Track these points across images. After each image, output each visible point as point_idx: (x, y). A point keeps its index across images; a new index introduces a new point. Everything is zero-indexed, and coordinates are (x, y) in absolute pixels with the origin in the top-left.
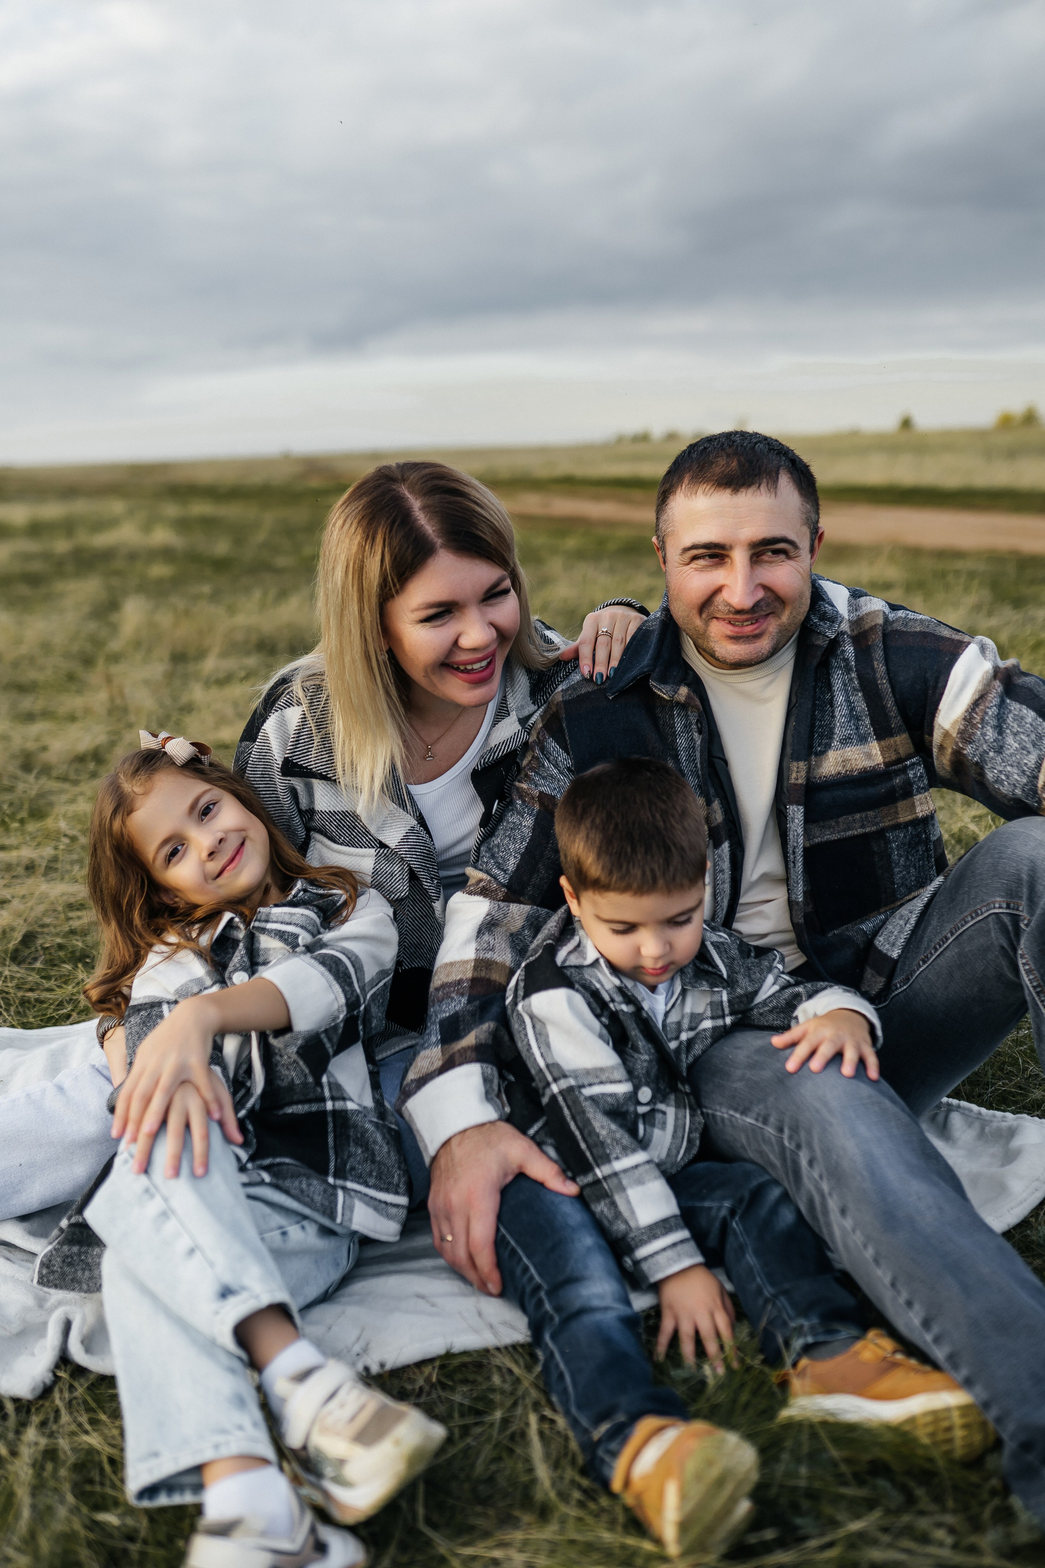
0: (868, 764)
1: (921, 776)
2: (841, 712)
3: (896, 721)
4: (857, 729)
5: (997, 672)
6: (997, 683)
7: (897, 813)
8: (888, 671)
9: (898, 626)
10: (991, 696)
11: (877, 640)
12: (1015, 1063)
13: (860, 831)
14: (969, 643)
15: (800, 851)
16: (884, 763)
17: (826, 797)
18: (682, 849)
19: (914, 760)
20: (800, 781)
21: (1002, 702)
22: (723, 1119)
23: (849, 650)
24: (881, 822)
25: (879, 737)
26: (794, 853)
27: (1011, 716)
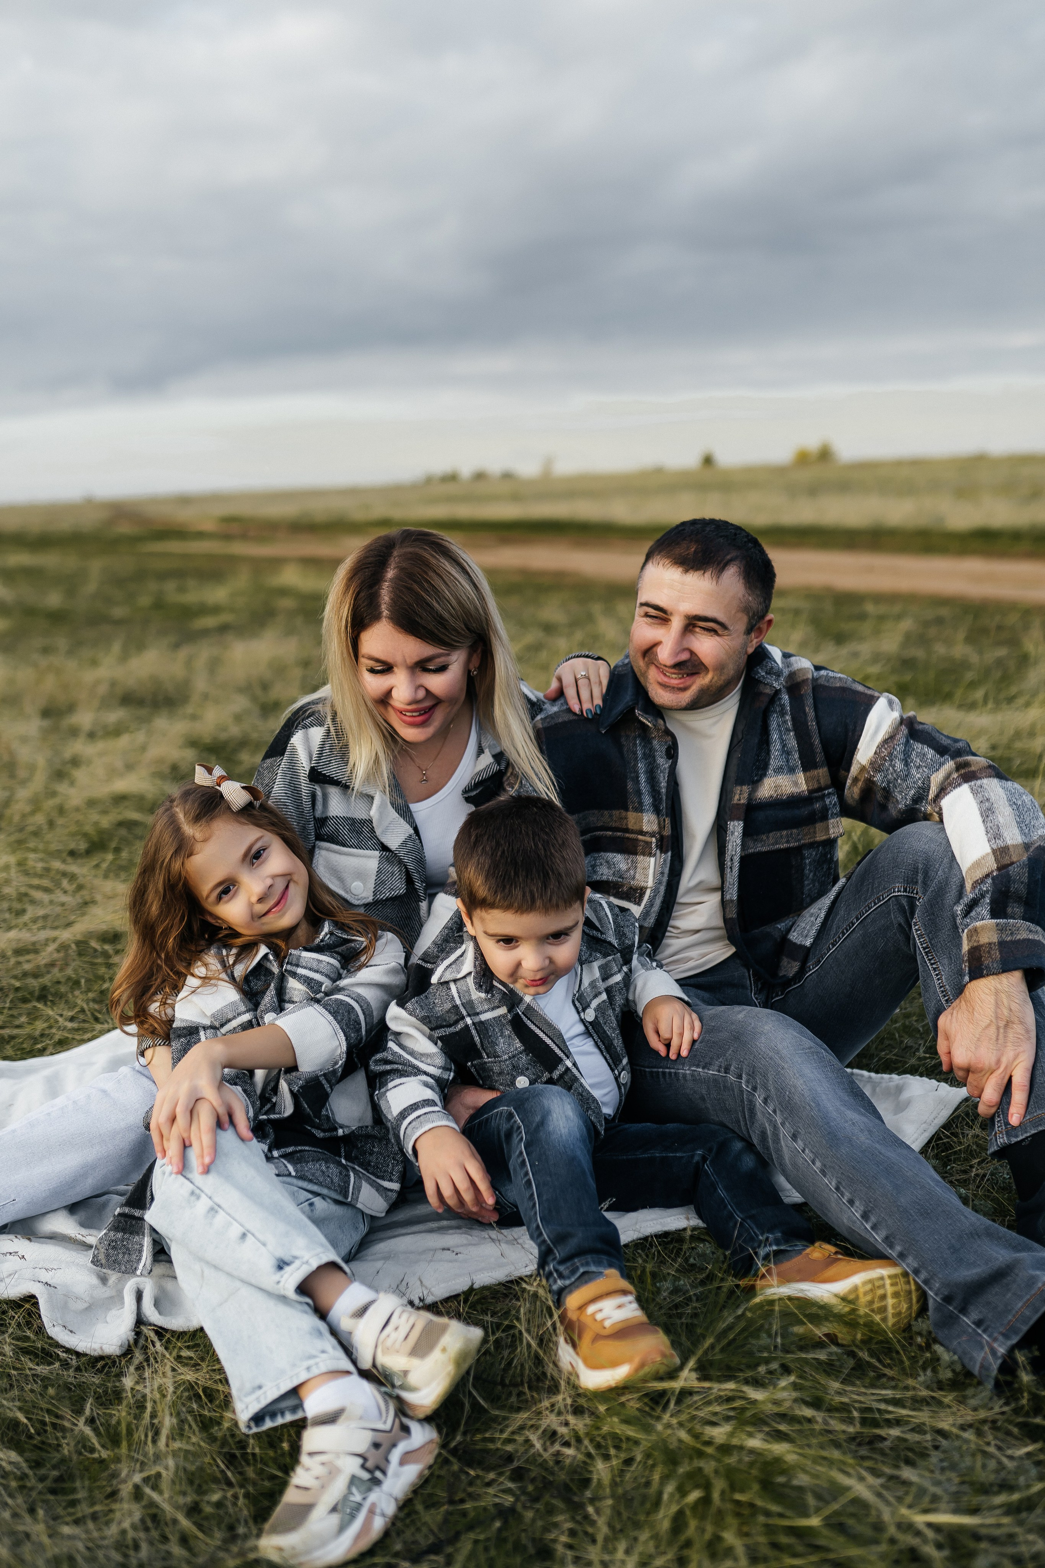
0: (795, 790)
1: (835, 804)
2: (776, 748)
3: (820, 757)
4: (788, 761)
5: (902, 721)
6: (903, 727)
7: (815, 832)
8: (817, 716)
9: (822, 682)
10: (898, 737)
11: (807, 690)
12: (892, 1037)
13: (785, 845)
14: (878, 698)
15: (737, 859)
16: (808, 790)
17: (761, 816)
18: (559, 874)
19: (830, 790)
20: (742, 801)
21: (907, 742)
22: (685, 1075)
23: (785, 698)
24: (802, 839)
25: (806, 769)
26: (732, 860)
27: (914, 753)
